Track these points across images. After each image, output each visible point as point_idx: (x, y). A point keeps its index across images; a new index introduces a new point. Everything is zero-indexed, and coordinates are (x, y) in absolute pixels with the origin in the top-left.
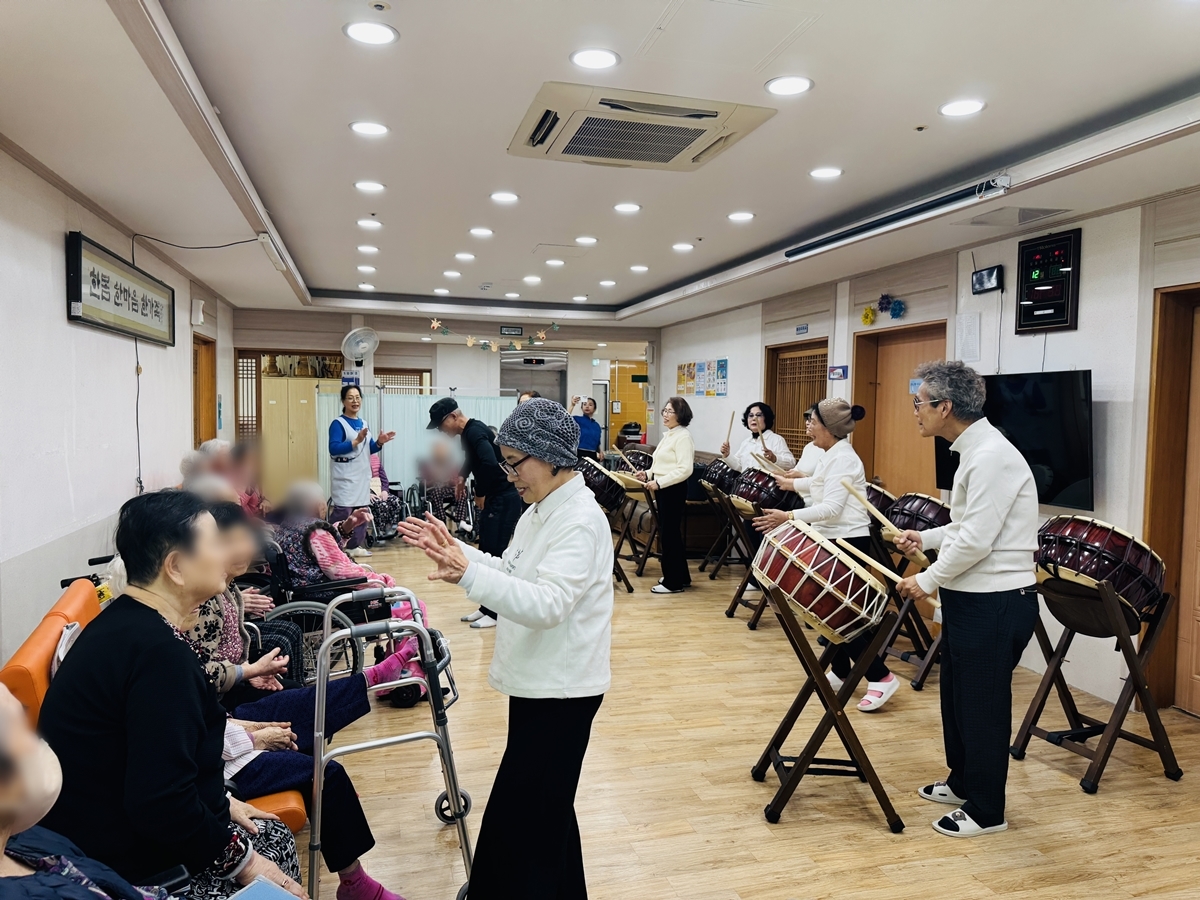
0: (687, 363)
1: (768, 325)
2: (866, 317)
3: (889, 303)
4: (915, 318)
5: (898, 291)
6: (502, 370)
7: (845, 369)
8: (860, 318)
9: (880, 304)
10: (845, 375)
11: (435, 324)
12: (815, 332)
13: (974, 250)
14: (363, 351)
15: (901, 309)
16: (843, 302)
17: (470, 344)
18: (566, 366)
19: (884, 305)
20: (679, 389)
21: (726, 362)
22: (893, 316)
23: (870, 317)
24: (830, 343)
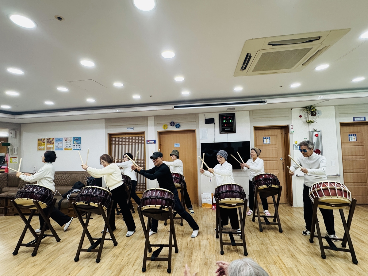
0: (46, 138)
1: (107, 127)
2: (164, 127)
3: (174, 124)
4: (185, 128)
5: (177, 122)
7: (155, 141)
8: (161, 127)
10: (155, 142)
12: (137, 130)
13: (205, 114)
15: (179, 126)
16: (151, 122)
19: (172, 124)
20: (39, 148)
21: (80, 138)
22: (177, 127)
23: (166, 127)
24: (146, 133)
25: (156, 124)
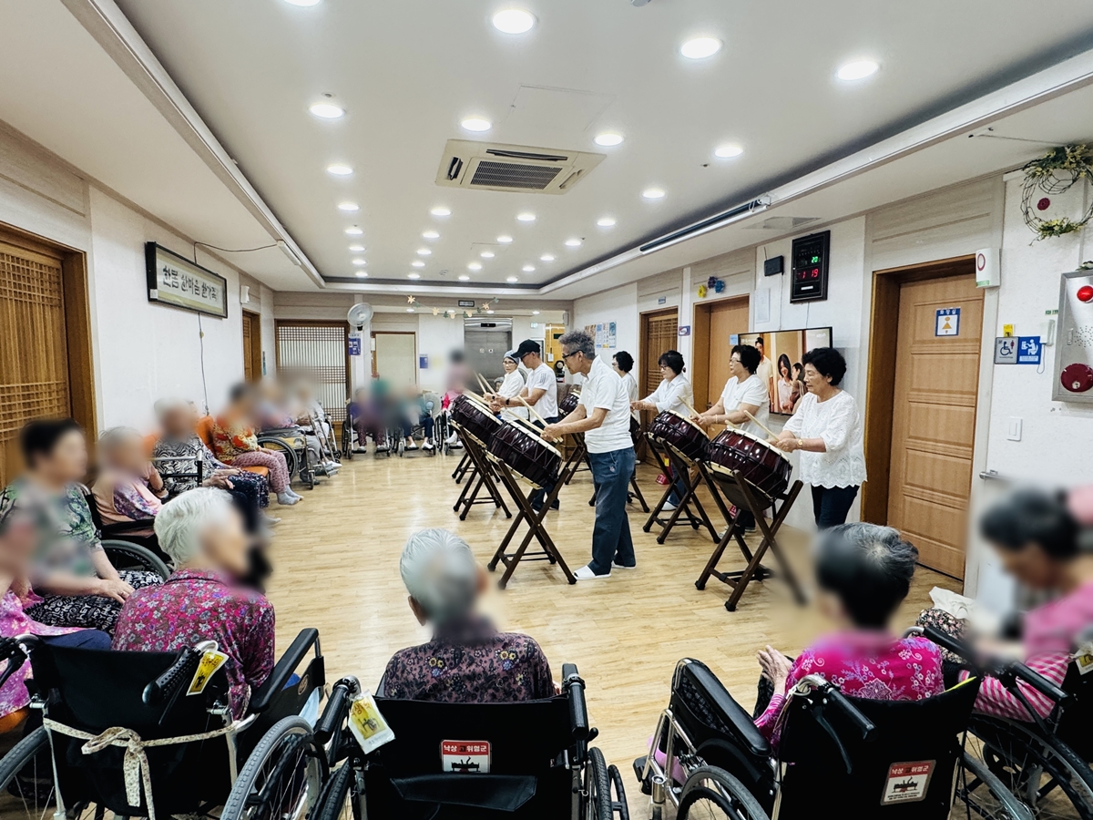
0: (590, 325)
1: (641, 298)
2: (701, 292)
4: (731, 292)
5: (720, 274)
6: (465, 332)
7: (688, 328)
8: (697, 293)
9: (709, 283)
10: (689, 333)
11: (411, 300)
12: (669, 304)
13: (765, 245)
14: (362, 320)
15: (722, 287)
17: (435, 314)
18: (512, 328)
21: (615, 323)
22: (717, 291)
23: (704, 293)
24: (679, 311)
25: (693, 286)
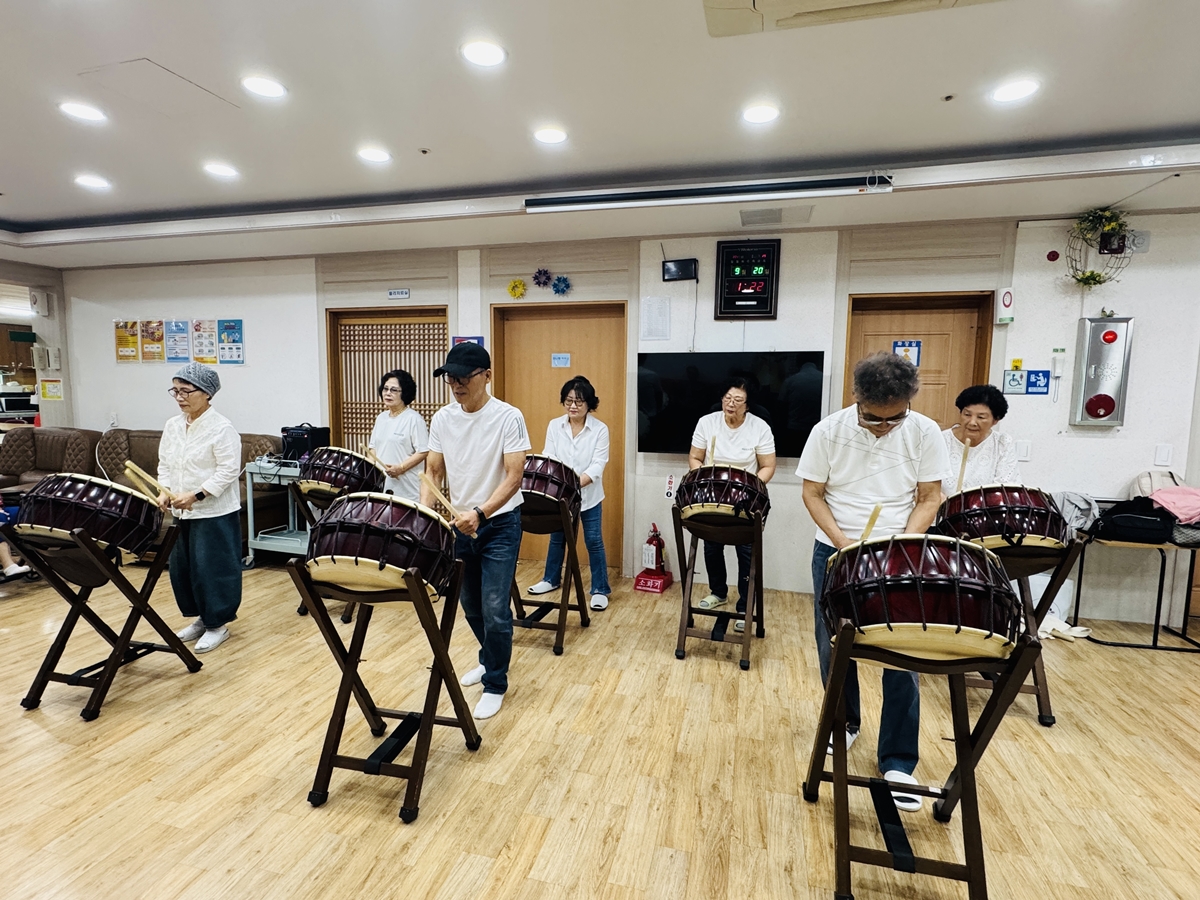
0: (140, 320)
1: (322, 287)
2: (512, 289)
3: (549, 278)
4: (586, 296)
8: (502, 291)
9: (536, 278)
12: (419, 301)
13: (663, 241)
15: (568, 286)
16: (469, 269)
19: (543, 279)
20: (121, 353)
21: (239, 322)
22: (557, 292)
23: (520, 290)
24: (450, 312)
25: (488, 280)
